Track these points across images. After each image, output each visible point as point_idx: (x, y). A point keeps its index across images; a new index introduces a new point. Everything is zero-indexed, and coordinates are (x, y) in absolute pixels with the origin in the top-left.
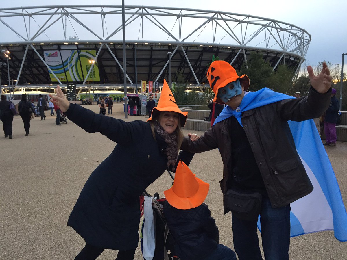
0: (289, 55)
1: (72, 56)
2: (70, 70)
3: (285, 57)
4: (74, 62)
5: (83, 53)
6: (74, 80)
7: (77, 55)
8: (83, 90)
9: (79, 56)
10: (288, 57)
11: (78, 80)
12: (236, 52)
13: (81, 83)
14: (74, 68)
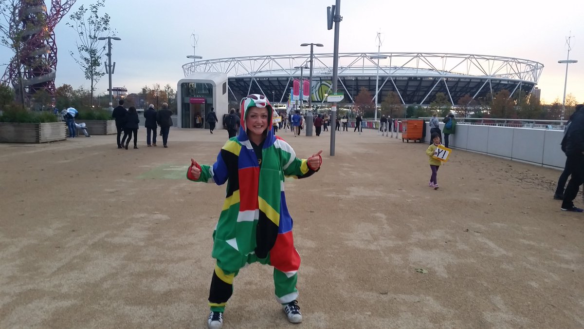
0: (525, 83)
1: (317, 85)
2: (314, 93)
3: (521, 84)
4: (317, 88)
5: (323, 82)
6: (316, 100)
7: (320, 83)
8: (321, 107)
9: (321, 84)
10: (523, 84)
11: (319, 100)
12: (483, 81)
13: (321, 102)
14: (317, 92)
